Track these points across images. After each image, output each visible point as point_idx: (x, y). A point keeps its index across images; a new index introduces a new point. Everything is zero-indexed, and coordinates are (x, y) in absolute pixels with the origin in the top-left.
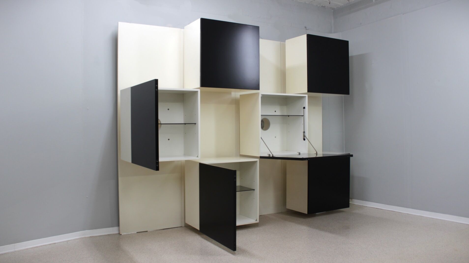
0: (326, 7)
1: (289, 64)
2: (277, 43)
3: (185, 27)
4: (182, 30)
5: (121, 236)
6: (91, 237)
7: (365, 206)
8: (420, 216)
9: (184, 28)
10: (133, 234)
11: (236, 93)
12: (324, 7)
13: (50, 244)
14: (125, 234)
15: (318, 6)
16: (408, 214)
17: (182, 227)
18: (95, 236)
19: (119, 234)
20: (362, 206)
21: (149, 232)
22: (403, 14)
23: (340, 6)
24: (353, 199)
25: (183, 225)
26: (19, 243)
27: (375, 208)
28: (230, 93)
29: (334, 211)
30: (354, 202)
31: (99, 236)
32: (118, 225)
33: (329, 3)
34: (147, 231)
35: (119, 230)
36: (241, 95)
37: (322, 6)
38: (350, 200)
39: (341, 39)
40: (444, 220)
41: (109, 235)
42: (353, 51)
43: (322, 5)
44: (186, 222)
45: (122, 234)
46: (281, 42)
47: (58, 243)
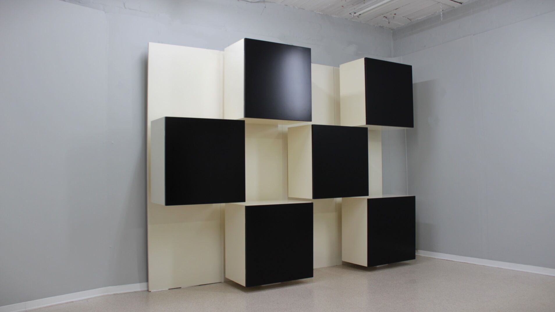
0: (384, 28)
1: (344, 91)
2: (330, 68)
3: (226, 49)
4: (222, 52)
5: (150, 293)
6: (114, 294)
7: (432, 258)
8: (498, 268)
9: (223, 50)
10: (164, 291)
11: (283, 126)
12: (382, 27)
13: (67, 303)
14: (155, 291)
15: (376, 26)
16: (483, 266)
17: (221, 282)
18: (120, 294)
19: (148, 291)
20: (430, 258)
21: (183, 288)
22: (474, 35)
23: (401, 27)
24: (419, 250)
25: (223, 281)
26: (31, 301)
27: (445, 260)
28: (276, 126)
29: (398, 263)
30: (420, 253)
31: (124, 293)
32: (147, 281)
33: (388, 23)
34: (180, 288)
35: (148, 287)
36: (289, 128)
37: (380, 27)
38: (416, 251)
39: (402, 63)
40: (527, 272)
41: (135, 292)
42: (417, 78)
43: (379, 25)
44: (227, 276)
45: (152, 291)
46: (335, 67)
47: (76, 301)
